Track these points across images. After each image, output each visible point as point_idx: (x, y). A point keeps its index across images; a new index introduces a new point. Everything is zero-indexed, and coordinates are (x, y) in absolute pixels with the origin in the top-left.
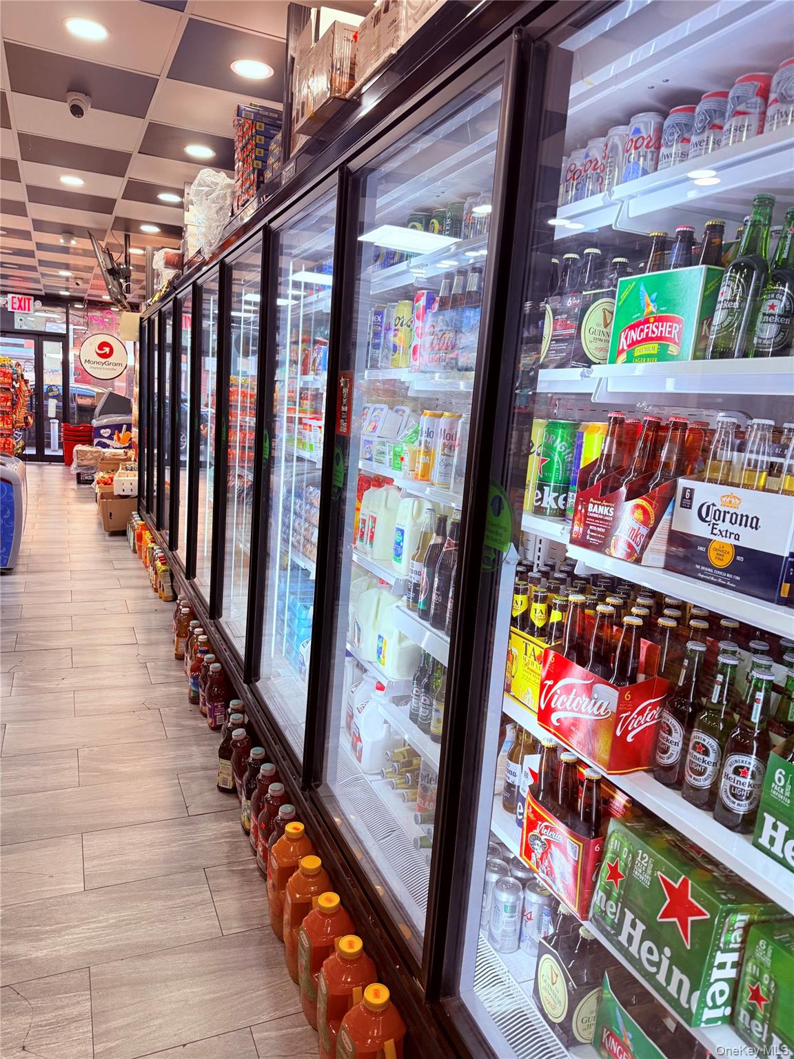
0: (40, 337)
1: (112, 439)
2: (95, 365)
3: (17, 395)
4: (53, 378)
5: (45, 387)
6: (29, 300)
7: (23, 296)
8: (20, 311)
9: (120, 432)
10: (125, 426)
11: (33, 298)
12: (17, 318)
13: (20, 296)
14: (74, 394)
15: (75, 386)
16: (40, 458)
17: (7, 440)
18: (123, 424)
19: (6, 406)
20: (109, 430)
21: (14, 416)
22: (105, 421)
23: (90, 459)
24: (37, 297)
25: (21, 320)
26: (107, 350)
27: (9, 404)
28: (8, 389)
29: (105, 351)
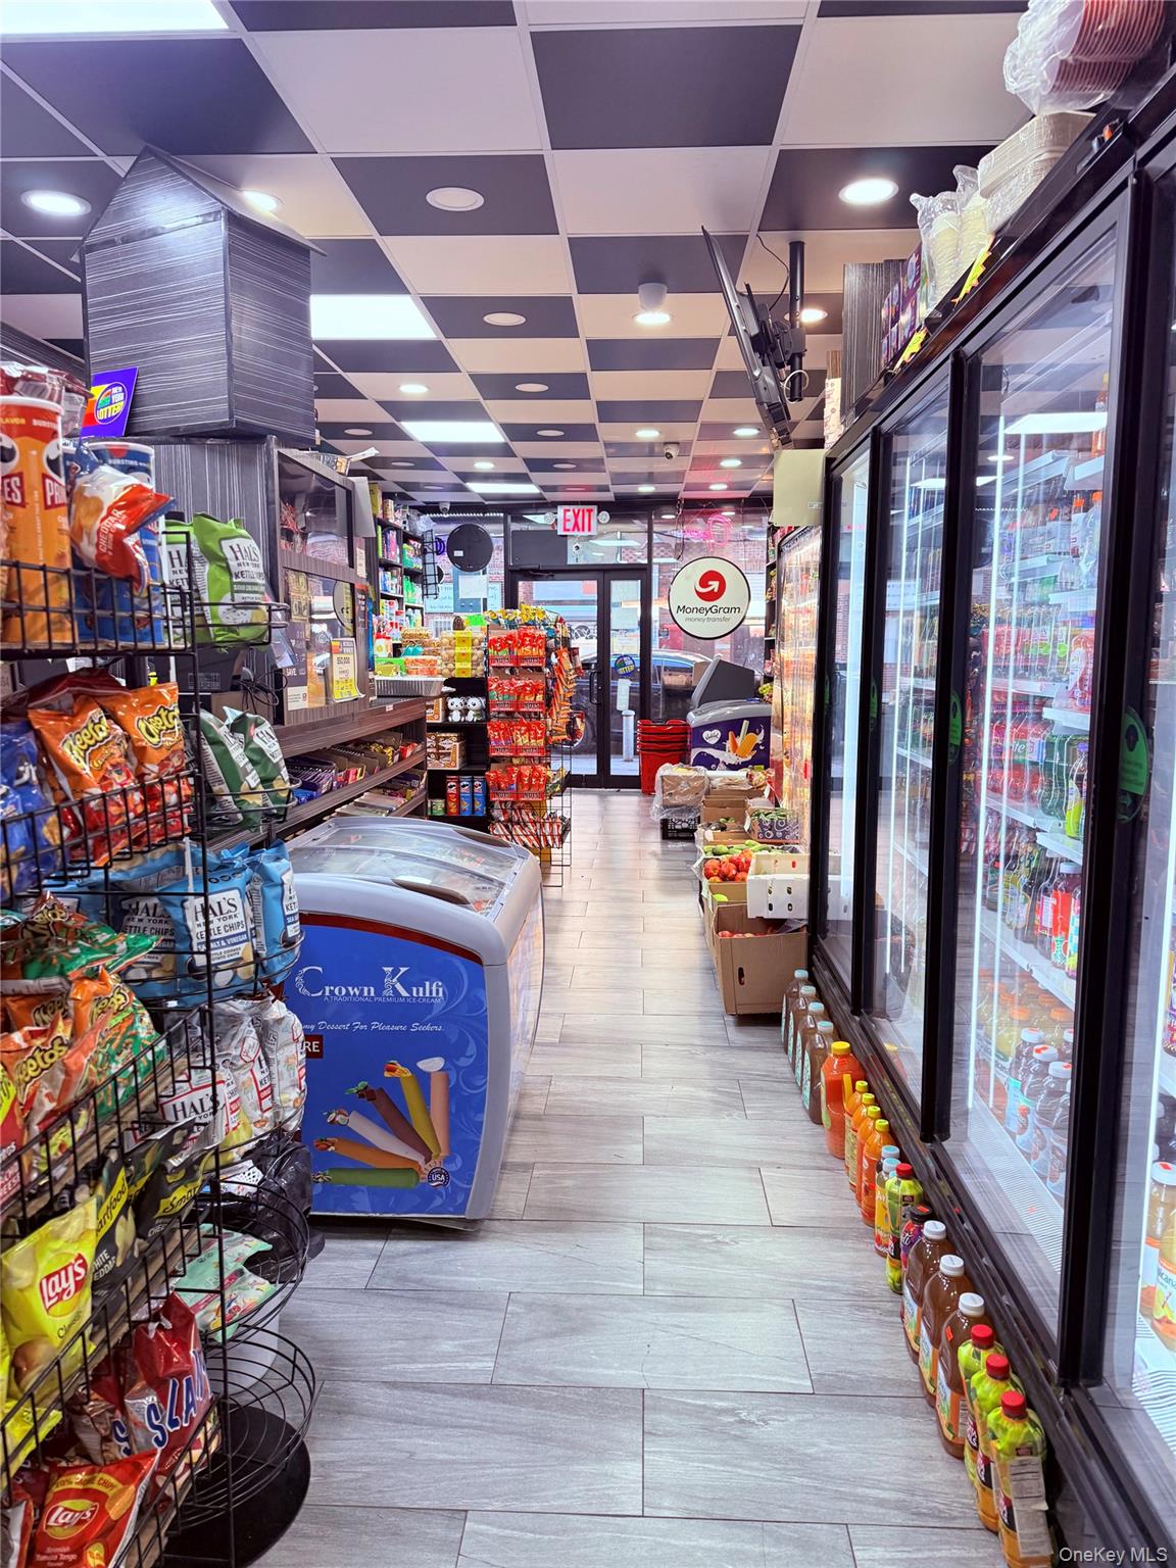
0: (605, 574)
1: (723, 748)
2: (695, 615)
3: (555, 680)
4: (625, 645)
5: (613, 659)
6: (590, 511)
7: (581, 507)
8: (576, 533)
9: (737, 734)
10: (746, 724)
11: (595, 508)
12: (571, 546)
13: (576, 508)
14: (659, 667)
15: (660, 653)
16: (603, 780)
17: (534, 769)
18: (742, 720)
19: (534, 703)
20: (717, 732)
21: (549, 721)
22: (711, 714)
23: (685, 794)
24: (602, 506)
25: (577, 548)
26: (715, 585)
27: (540, 698)
28: (539, 669)
29: (712, 587)
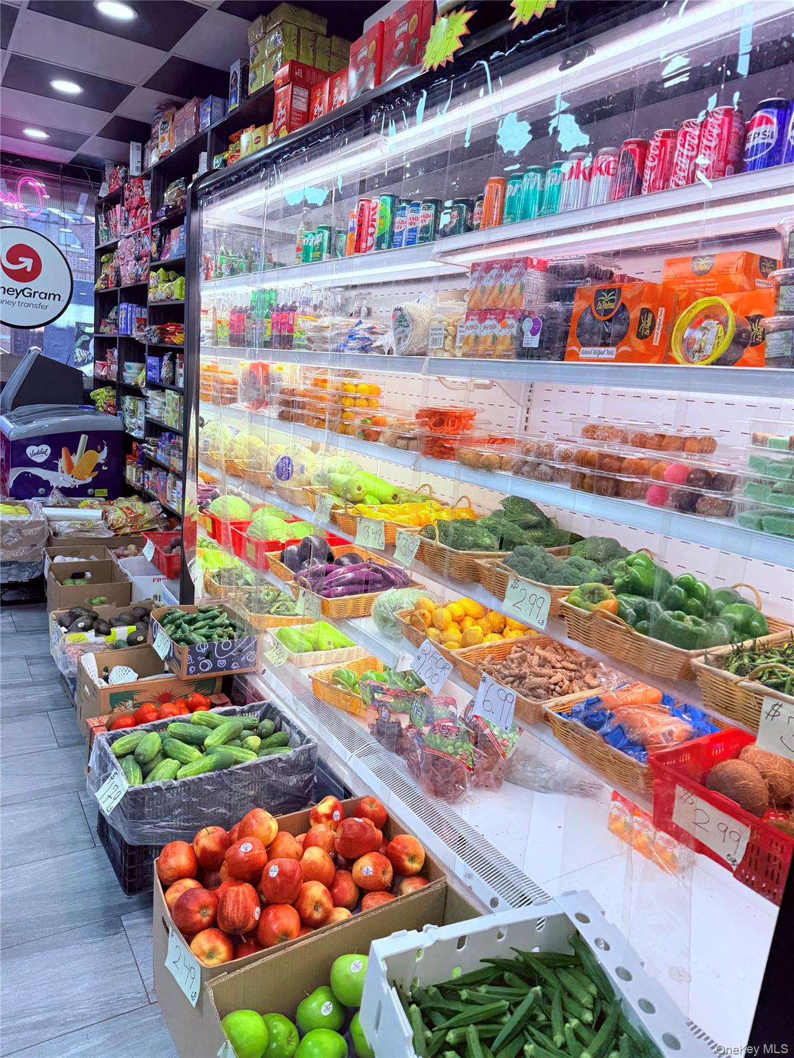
1: (54, 468)
9: (73, 450)
10: (84, 438)
18: (80, 433)
22: (36, 425)
26: (28, 263)
29: (23, 265)
